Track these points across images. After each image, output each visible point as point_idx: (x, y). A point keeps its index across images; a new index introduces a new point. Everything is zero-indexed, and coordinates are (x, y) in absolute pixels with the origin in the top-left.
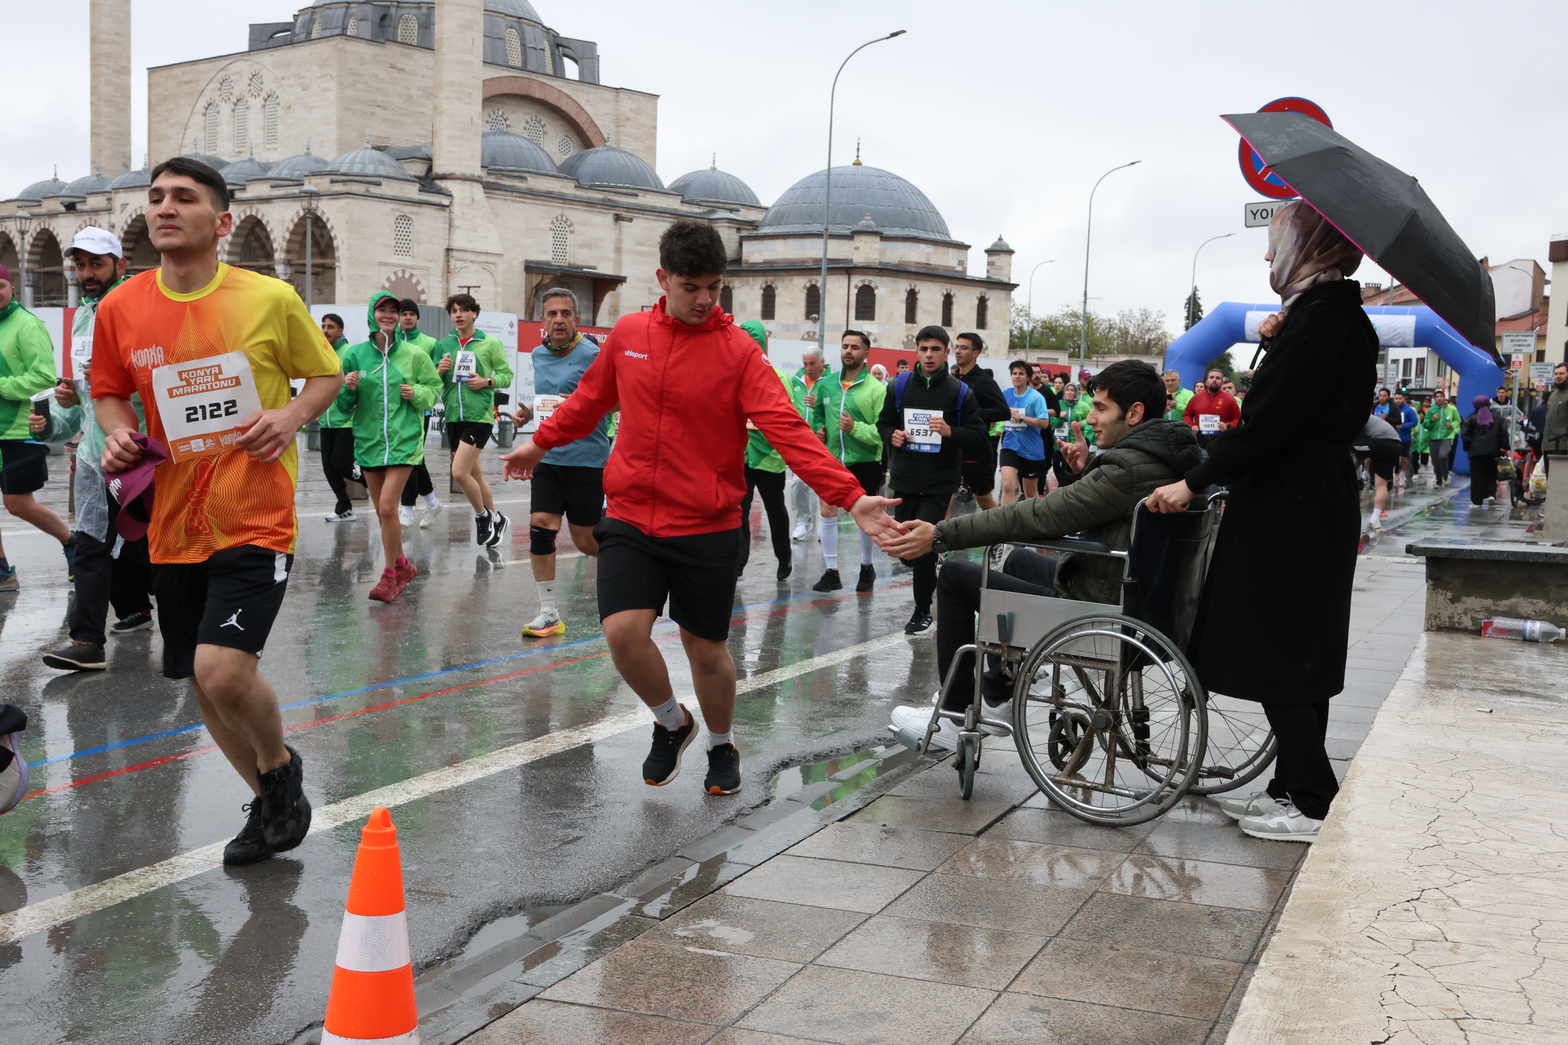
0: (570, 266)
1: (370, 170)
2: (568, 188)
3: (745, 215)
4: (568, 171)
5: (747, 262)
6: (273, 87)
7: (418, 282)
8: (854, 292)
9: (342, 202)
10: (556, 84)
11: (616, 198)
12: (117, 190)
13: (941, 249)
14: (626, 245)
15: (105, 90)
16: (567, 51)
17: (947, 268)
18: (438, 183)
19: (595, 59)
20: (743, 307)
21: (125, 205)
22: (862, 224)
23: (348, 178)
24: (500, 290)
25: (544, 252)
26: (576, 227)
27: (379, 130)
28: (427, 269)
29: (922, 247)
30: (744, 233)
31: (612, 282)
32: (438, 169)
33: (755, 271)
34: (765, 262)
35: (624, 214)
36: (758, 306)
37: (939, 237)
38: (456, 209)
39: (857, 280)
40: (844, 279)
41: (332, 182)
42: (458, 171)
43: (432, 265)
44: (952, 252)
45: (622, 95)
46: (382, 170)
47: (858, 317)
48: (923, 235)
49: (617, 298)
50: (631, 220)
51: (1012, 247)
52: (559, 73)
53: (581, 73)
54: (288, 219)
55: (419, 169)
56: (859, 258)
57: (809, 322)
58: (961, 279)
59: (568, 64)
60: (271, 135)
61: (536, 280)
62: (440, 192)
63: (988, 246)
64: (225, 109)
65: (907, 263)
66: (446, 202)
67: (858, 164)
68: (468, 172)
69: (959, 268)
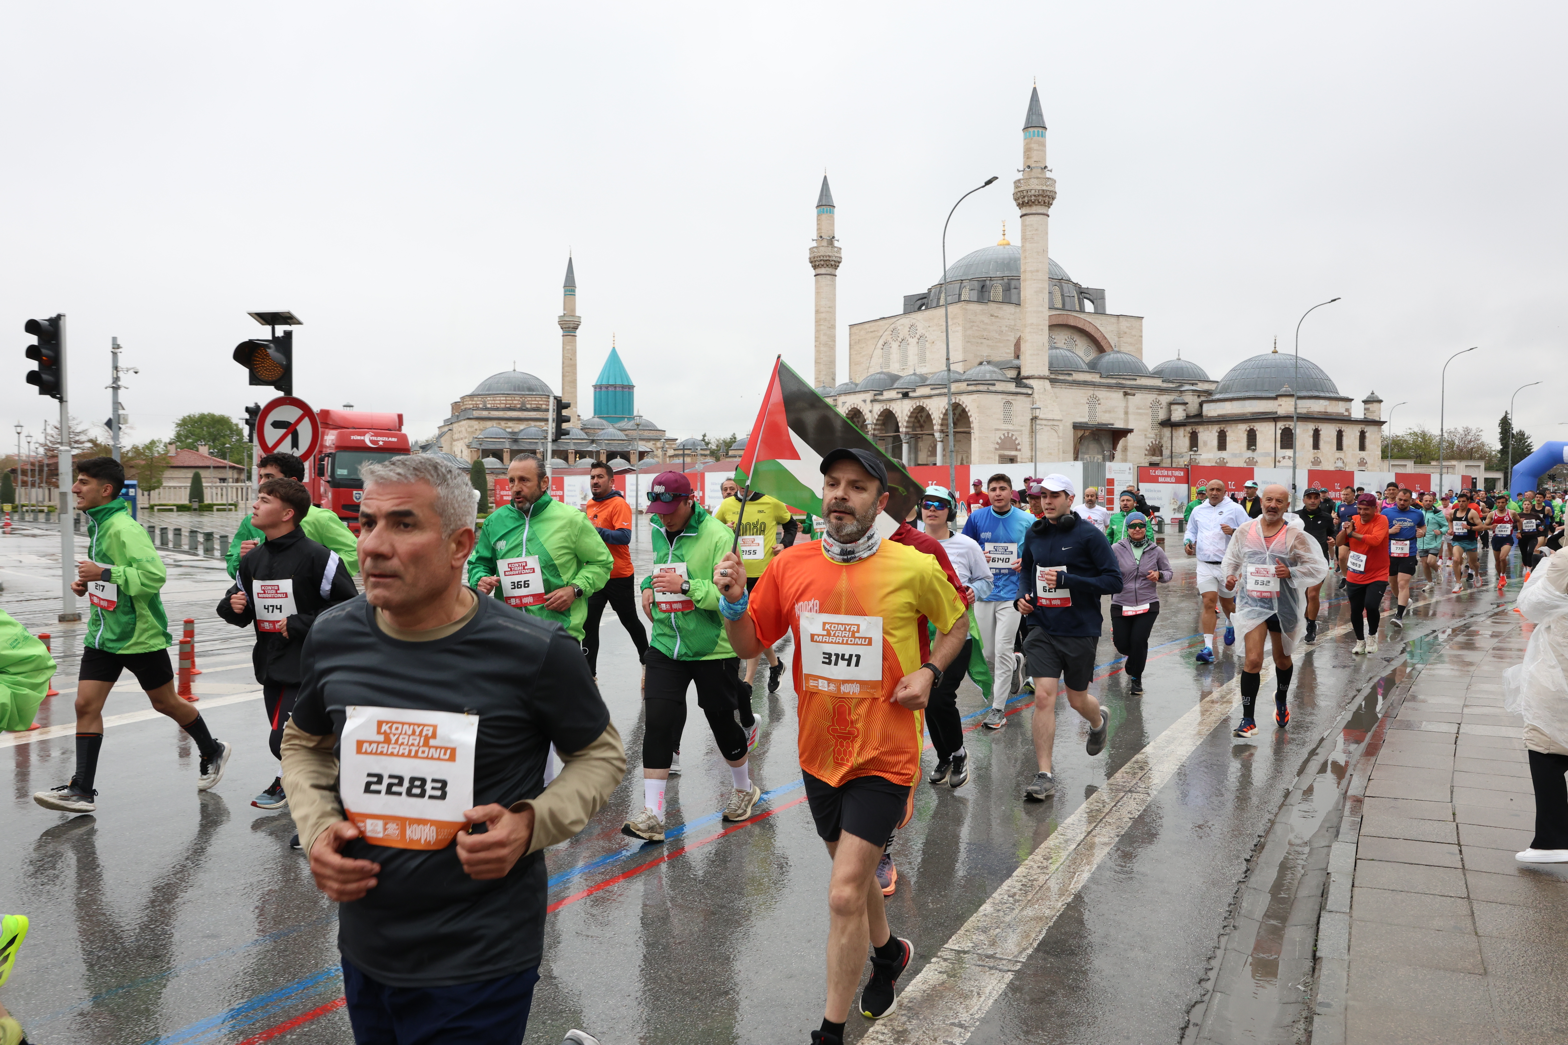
0: (1099, 424)
1: (988, 377)
2: (1095, 378)
3: (1201, 387)
4: (1093, 367)
5: (1207, 416)
6: (923, 331)
7: (1016, 439)
8: (1279, 432)
9: (975, 396)
10: (1082, 316)
11: (1124, 382)
12: (840, 395)
13: (1334, 403)
14: (1131, 410)
15: (823, 339)
16: (1087, 296)
17: (1338, 414)
18: (1025, 381)
19: (1103, 298)
20: (1205, 443)
21: (844, 403)
22: (1283, 390)
23: (977, 382)
24: (1061, 440)
25: (1084, 417)
26: (1102, 401)
27: (985, 352)
28: (1021, 431)
29: (1322, 402)
30: (1203, 398)
31: (1123, 433)
32: (1024, 373)
33: (1212, 421)
34: (1219, 416)
35: (1129, 391)
36: (1215, 442)
37: (1332, 395)
38: (1036, 395)
39: (1281, 425)
40: (1272, 425)
41: (968, 385)
42: (1036, 374)
43: (1023, 428)
44: (1341, 403)
45: (1121, 319)
46: (995, 377)
47: (1282, 448)
48: (1322, 394)
49: (1127, 442)
50: (1134, 395)
51: (1381, 398)
52: (1082, 310)
53: (1095, 308)
54: (942, 407)
55: (1012, 374)
56: (1281, 412)
57: (1250, 452)
58: (1347, 420)
59: (1086, 302)
60: (922, 359)
61: (1080, 433)
62: (1026, 386)
63: (1364, 398)
64: (895, 345)
65: (1312, 413)
66: (1030, 392)
67: (1275, 352)
68: (1042, 374)
69: (1347, 414)
